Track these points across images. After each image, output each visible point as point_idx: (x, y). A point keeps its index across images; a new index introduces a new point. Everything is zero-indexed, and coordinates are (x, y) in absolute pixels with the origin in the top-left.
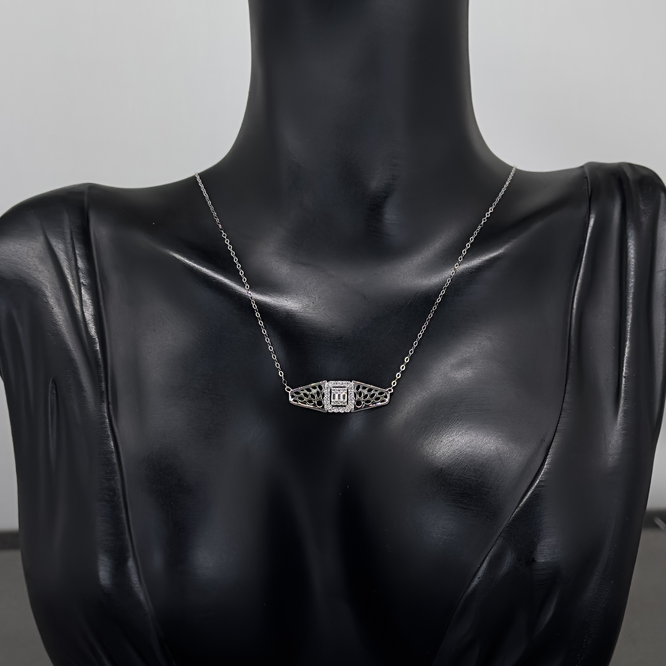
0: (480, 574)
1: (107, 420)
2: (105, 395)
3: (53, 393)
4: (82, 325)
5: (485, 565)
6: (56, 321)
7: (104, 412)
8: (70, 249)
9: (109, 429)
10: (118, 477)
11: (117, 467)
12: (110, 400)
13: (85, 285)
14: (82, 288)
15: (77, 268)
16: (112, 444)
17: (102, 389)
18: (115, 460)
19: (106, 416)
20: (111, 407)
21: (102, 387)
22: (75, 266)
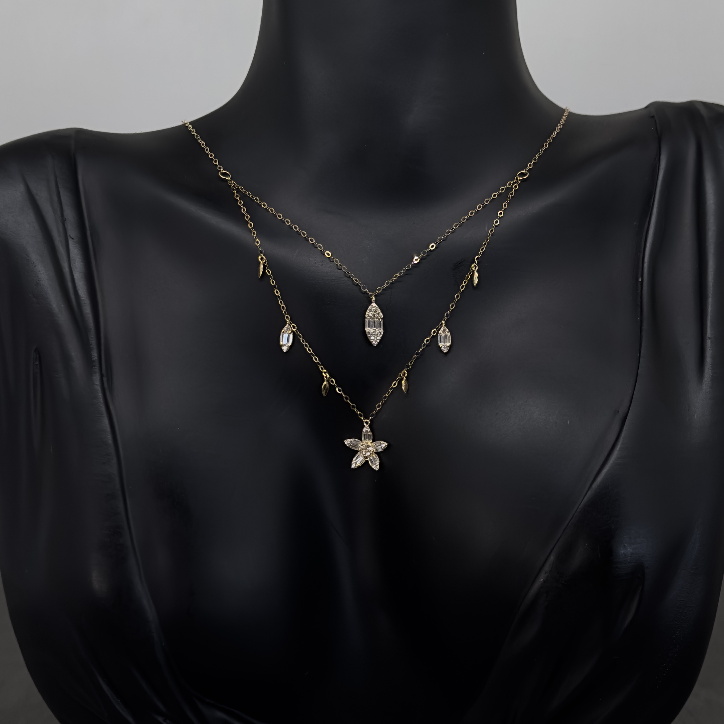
0: (547, 568)
1: (100, 395)
2: (97, 364)
3: (37, 365)
4: (70, 285)
5: (552, 558)
6: (39, 281)
7: (97, 384)
8: (55, 198)
9: (102, 404)
10: (114, 461)
11: (112, 449)
12: (104, 372)
13: (73, 239)
14: (71, 242)
15: (64, 221)
16: (106, 421)
17: (94, 358)
18: (110, 440)
19: (99, 389)
20: (105, 379)
21: (93, 355)
22: (61, 218)
